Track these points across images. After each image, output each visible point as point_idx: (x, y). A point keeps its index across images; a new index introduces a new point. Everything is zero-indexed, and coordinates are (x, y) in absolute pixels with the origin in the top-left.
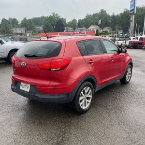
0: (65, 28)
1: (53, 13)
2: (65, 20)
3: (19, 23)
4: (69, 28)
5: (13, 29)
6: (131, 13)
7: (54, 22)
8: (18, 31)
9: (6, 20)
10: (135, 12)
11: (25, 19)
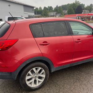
0: (83, 11)
1: (76, 1)
2: (84, 5)
3: (53, 9)
4: (86, 11)
5: (49, 13)
7: (76, 7)
8: (52, 14)
9: (46, 8)
11: (57, 6)
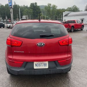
6: (10, 7)
10: (13, 7)
